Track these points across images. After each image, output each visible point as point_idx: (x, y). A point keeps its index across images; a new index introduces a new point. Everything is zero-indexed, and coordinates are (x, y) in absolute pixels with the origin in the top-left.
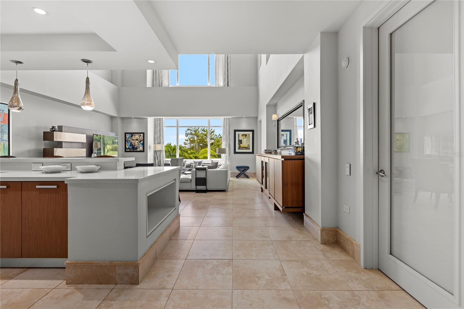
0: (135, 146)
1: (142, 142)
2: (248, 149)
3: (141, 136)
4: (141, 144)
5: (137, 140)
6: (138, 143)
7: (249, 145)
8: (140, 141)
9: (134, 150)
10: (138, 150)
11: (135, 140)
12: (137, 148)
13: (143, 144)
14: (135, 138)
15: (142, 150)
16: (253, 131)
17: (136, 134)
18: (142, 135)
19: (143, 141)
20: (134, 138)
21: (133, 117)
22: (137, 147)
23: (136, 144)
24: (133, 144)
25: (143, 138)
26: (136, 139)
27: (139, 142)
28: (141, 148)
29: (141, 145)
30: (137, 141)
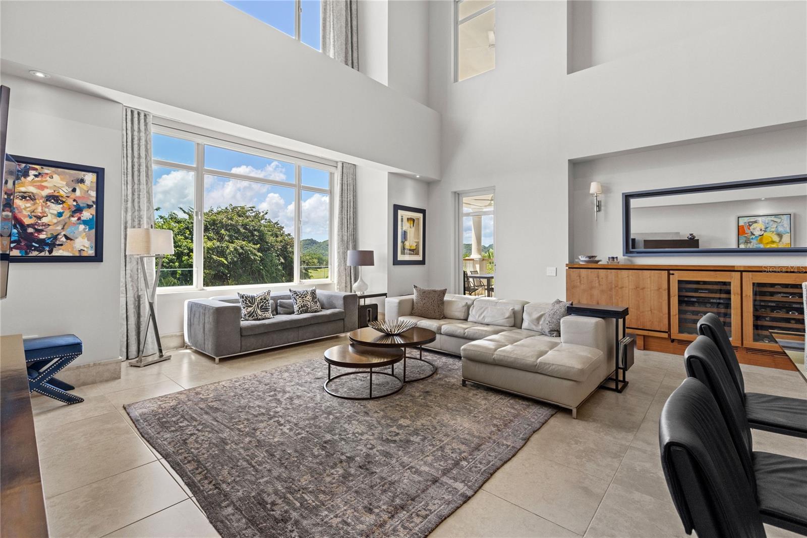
0: (40, 231)
1: (87, 215)
2: (416, 254)
3: (82, 181)
4: (85, 222)
5: (54, 198)
6: (60, 215)
7: (417, 246)
8: (78, 210)
9: (35, 253)
10: (57, 252)
11: (40, 202)
12: (53, 243)
13: (98, 225)
14: (42, 188)
15: (91, 252)
16: (423, 211)
17: (47, 170)
18: (90, 178)
19: (93, 211)
20: (32, 189)
21: (40, 75)
22: (55, 237)
23: (44, 220)
24: (27, 221)
25: (93, 194)
26: (45, 193)
27: (67, 214)
28: (83, 243)
29: (82, 227)
30: (56, 208)
